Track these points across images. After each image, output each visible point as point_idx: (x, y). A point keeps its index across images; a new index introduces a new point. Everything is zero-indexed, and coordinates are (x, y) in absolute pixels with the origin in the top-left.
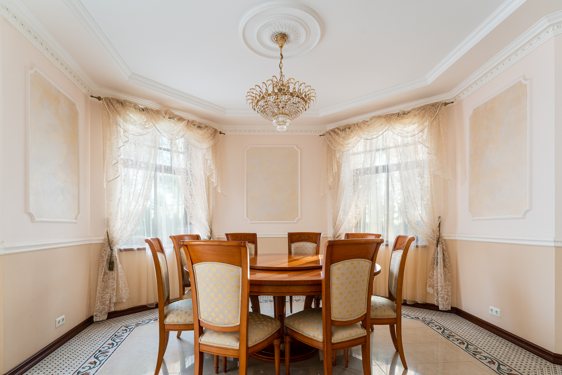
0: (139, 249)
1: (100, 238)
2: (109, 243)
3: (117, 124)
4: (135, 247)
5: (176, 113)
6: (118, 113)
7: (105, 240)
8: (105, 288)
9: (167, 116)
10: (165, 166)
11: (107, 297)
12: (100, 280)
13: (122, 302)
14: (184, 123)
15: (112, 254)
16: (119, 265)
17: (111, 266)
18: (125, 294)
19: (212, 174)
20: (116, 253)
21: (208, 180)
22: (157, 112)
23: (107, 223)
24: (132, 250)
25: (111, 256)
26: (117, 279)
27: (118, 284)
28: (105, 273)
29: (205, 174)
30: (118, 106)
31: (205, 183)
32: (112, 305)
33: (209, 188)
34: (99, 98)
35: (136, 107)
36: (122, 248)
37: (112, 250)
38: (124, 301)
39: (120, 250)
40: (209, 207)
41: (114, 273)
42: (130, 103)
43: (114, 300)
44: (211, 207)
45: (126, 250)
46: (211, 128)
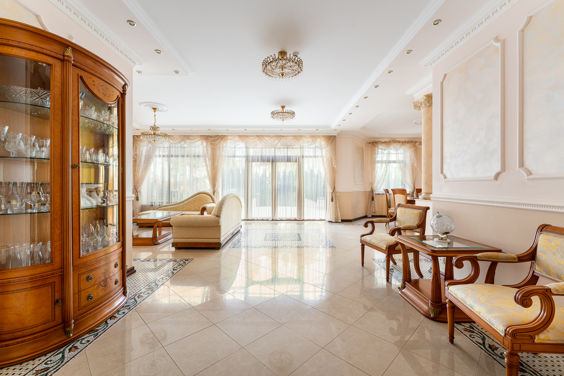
0: (382, 194)
1: (369, 189)
2: (372, 191)
3: (375, 150)
4: (381, 193)
5: (398, 140)
6: (376, 147)
7: (371, 190)
8: (371, 206)
9: (393, 143)
10: (392, 161)
11: (371, 209)
12: (369, 204)
13: (376, 212)
14: (401, 143)
15: (373, 195)
16: (375, 199)
17: (373, 199)
18: (377, 210)
19: (415, 162)
20: (374, 195)
21: (413, 165)
22: (389, 142)
23: (372, 184)
24: (380, 194)
25: (373, 196)
26: (375, 204)
27: (375, 206)
28: (371, 201)
29: (411, 162)
30: (375, 144)
31: (411, 166)
32: (373, 213)
33: (413, 169)
34: (370, 143)
35: (381, 143)
36: (376, 193)
37: (373, 193)
38: (377, 212)
39: (376, 194)
40: (413, 177)
41: (374, 202)
42: (379, 142)
43: (374, 211)
44: (414, 177)
45: (378, 194)
46: (414, 142)
